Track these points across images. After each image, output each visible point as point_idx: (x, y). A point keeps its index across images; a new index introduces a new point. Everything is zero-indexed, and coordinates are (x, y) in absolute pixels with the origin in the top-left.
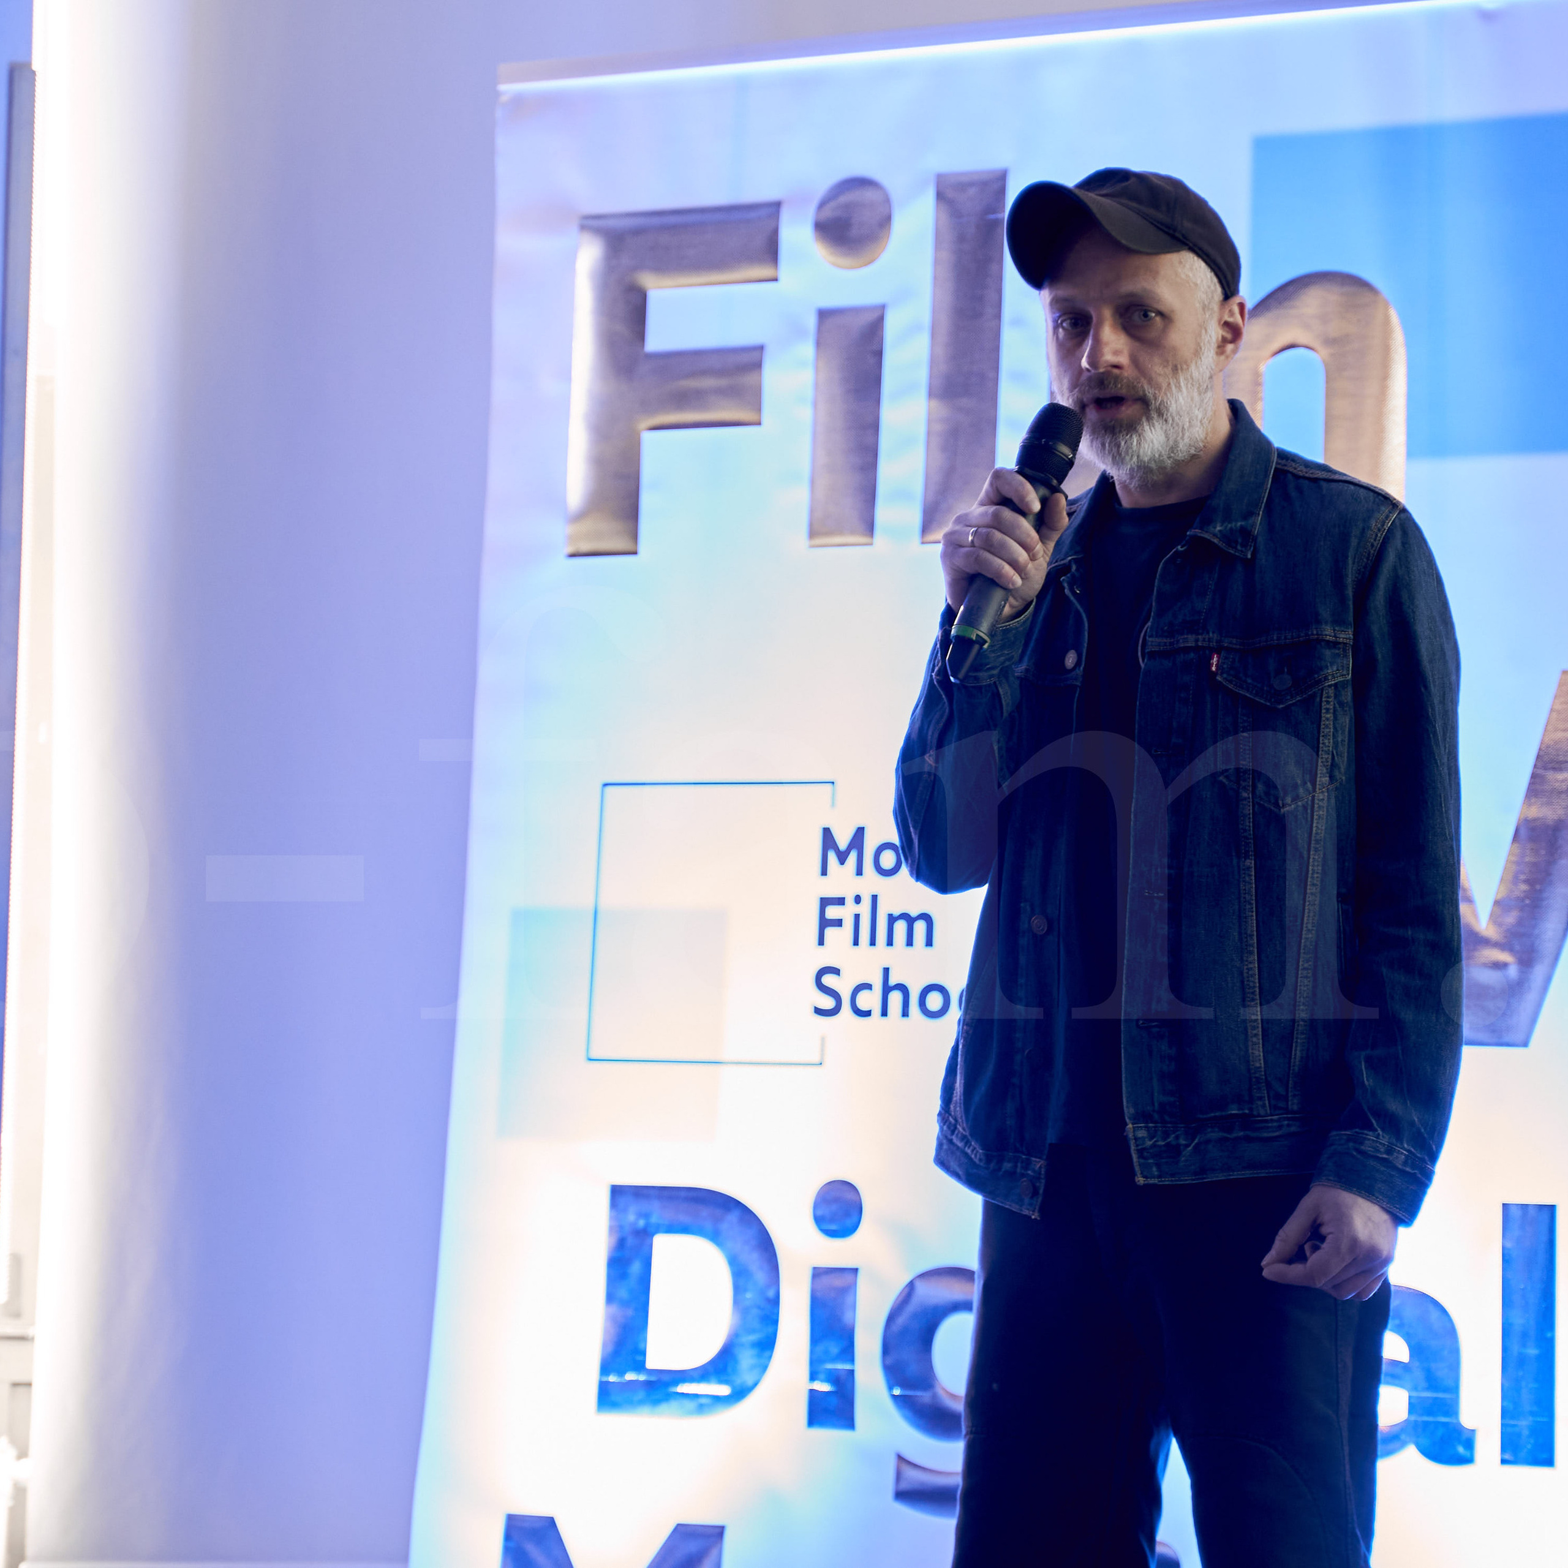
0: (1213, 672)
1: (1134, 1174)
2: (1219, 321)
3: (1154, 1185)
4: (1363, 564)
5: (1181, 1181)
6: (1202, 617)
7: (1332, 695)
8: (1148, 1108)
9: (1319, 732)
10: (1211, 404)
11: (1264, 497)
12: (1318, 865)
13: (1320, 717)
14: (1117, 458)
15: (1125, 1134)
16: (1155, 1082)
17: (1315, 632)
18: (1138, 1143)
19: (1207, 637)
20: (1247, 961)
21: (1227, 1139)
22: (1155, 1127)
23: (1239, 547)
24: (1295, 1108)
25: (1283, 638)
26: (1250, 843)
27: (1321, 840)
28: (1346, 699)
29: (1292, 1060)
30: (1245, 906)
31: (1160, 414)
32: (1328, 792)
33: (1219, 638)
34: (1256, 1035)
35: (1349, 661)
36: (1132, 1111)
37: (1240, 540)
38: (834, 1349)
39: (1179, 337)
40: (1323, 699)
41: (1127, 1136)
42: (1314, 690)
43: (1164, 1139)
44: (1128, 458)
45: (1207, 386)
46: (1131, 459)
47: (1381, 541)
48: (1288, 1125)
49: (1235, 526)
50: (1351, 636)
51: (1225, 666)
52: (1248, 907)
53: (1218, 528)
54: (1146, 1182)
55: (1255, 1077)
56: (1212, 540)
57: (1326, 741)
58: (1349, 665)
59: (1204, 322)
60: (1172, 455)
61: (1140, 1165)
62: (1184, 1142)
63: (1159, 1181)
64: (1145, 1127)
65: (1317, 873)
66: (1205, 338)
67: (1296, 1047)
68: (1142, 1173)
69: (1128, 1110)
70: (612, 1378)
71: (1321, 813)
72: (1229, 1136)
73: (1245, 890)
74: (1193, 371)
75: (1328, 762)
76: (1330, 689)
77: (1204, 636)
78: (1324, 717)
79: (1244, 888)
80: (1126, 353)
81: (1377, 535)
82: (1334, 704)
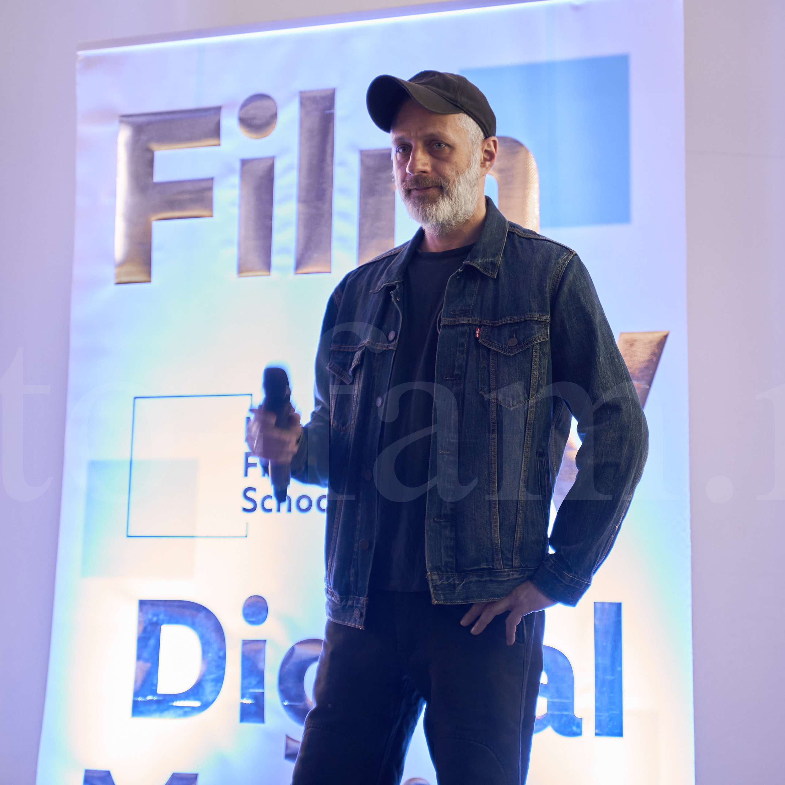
0: (477, 337)
1: (430, 599)
2: (482, 149)
3: (441, 605)
4: (556, 280)
5: (456, 603)
6: (471, 308)
7: (538, 348)
8: (439, 564)
9: (531, 368)
10: (477, 193)
11: (503, 246)
12: (530, 437)
13: (532, 360)
14: (425, 218)
15: (426, 577)
16: (443, 551)
17: (529, 316)
18: (433, 582)
19: (474, 319)
20: (492, 487)
21: (480, 581)
22: (442, 574)
23: (490, 272)
24: (517, 565)
25: (513, 320)
26: (495, 426)
27: (531, 424)
28: (546, 351)
29: (515, 540)
30: (491, 458)
31: (448, 195)
32: (536, 399)
33: (480, 320)
34: (496, 526)
35: (548, 331)
36: (430, 565)
37: (490, 268)
38: (254, 681)
39: (460, 157)
40: (534, 351)
41: (427, 579)
42: (529, 346)
43: (447, 581)
44: (430, 218)
45: (475, 184)
46: (432, 218)
47: (564, 270)
48: (513, 574)
49: (488, 260)
50: (549, 318)
51: (483, 334)
52: (493, 458)
53: (480, 261)
54: (437, 603)
55: (495, 549)
56: (476, 267)
57: (535, 372)
58: (547, 333)
59: (472, 150)
60: (455, 218)
61: (434, 594)
62: (457, 583)
63: (444, 603)
64: (437, 574)
65: (529, 441)
66: (473, 158)
67: (517, 532)
68: (435, 599)
69: (428, 565)
70: (140, 699)
71: (532, 410)
72: (481, 580)
73: (492, 450)
74: (467, 175)
75: (536, 383)
76: (537, 346)
77: (472, 318)
78: (534, 359)
79: (491, 449)
80: (429, 164)
81: (562, 266)
82: (540, 353)
